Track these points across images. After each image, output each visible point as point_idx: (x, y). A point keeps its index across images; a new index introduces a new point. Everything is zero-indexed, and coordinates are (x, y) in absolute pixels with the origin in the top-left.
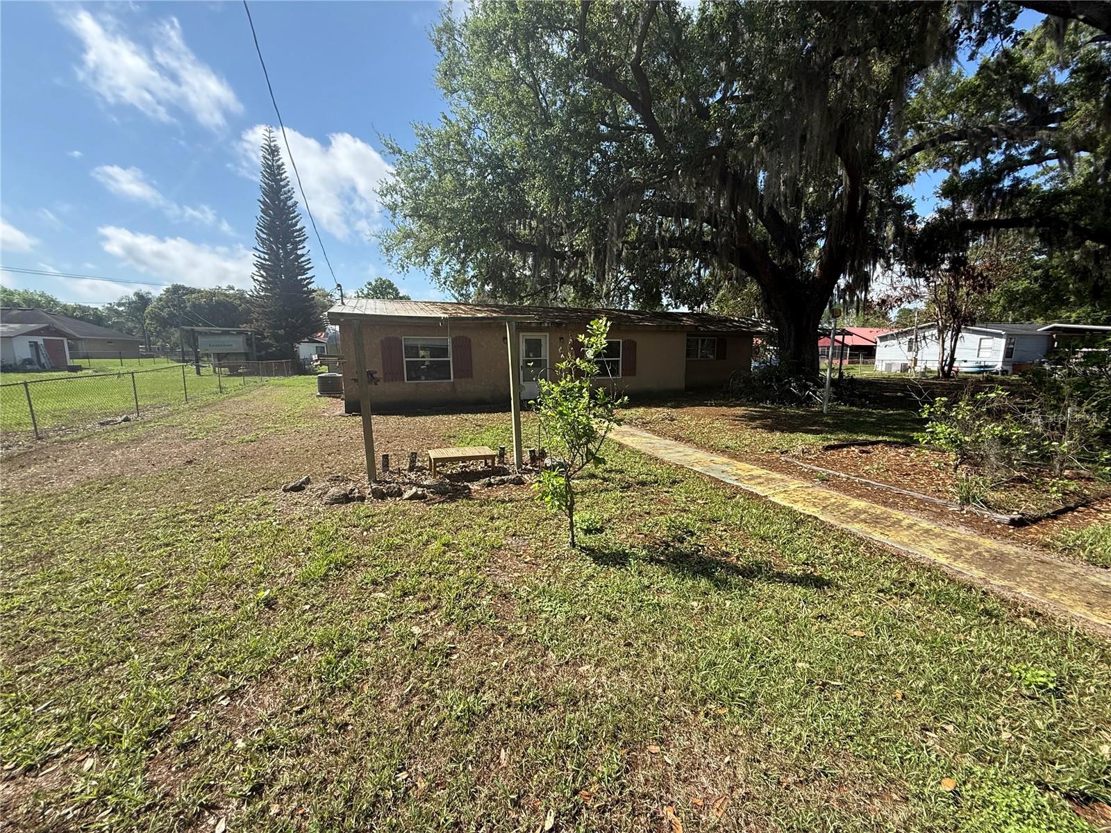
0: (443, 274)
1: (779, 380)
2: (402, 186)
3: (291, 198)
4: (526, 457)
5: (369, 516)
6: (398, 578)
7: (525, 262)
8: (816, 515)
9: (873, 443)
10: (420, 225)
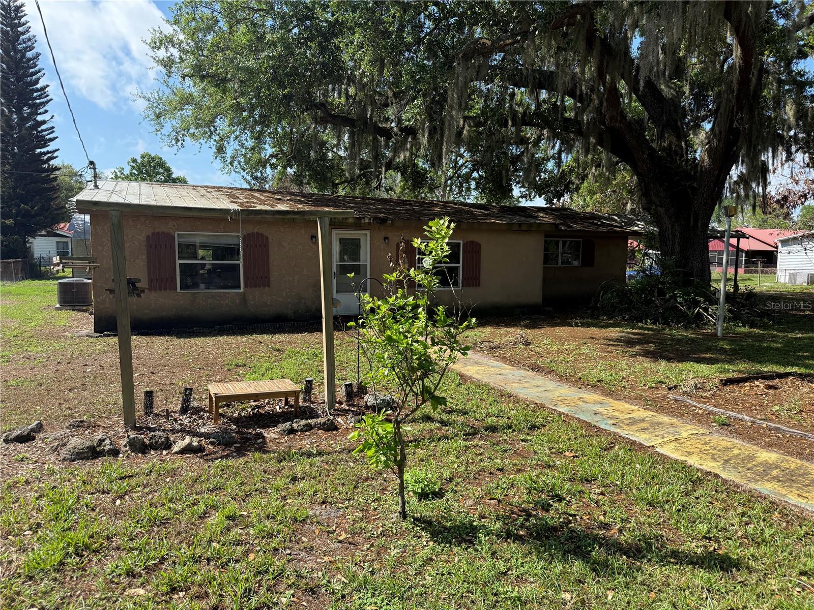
0: (229, 152)
1: (662, 293)
2: (182, 37)
3: (31, 48)
4: (341, 393)
5: (124, 478)
6: (163, 567)
7: (339, 140)
8: (716, 472)
9: (781, 376)
10: (204, 89)
